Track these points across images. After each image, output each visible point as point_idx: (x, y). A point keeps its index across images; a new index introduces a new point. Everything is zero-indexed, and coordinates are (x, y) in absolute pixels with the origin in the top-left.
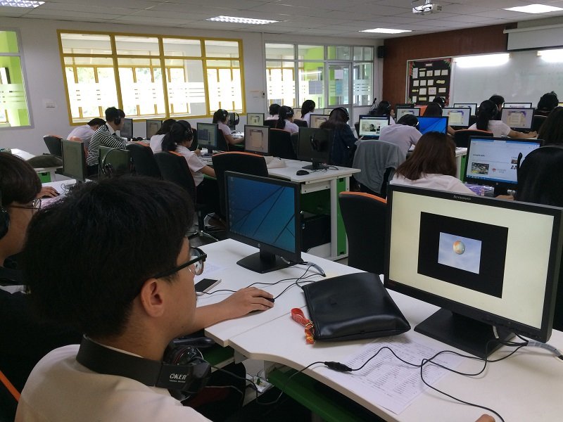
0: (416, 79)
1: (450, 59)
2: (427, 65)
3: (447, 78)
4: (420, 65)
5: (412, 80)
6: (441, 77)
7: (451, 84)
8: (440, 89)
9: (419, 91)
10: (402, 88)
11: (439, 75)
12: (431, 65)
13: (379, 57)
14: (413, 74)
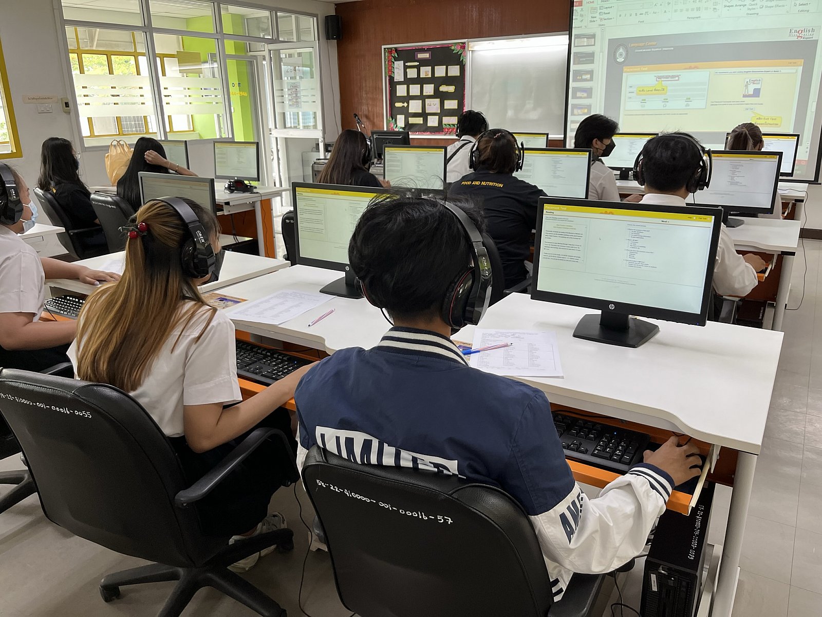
0: (400, 83)
1: (463, 46)
2: (421, 56)
3: (459, 82)
4: (407, 56)
5: (393, 84)
6: (447, 80)
7: (466, 93)
8: (446, 102)
9: (408, 106)
10: (377, 100)
11: (445, 75)
12: (428, 56)
13: (328, 37)
14: (396, 71)
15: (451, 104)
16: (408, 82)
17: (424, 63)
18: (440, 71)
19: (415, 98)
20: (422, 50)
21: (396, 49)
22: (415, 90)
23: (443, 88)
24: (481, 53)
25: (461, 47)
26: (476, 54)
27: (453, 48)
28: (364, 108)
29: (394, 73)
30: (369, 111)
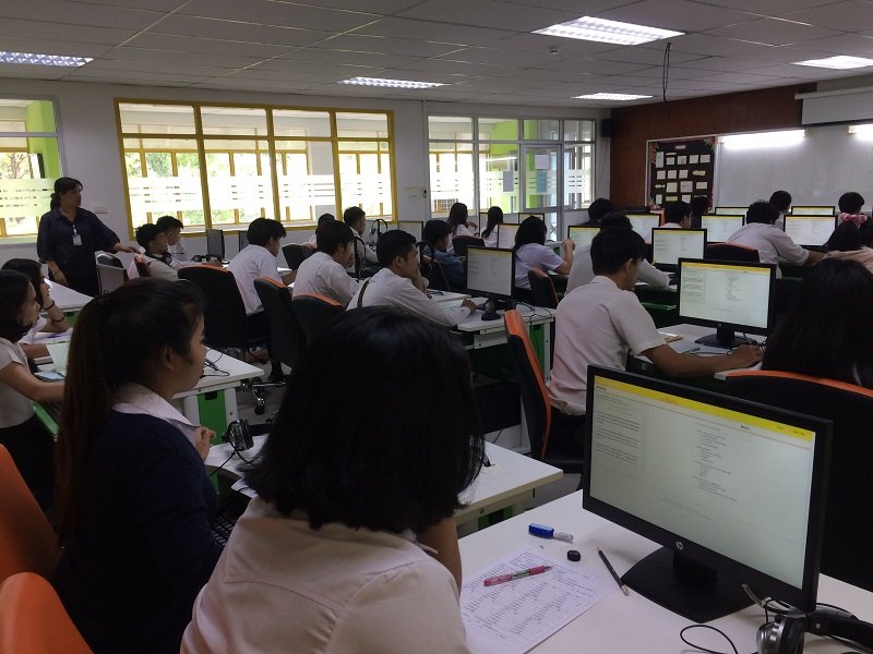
0: (660, 169)
1: (714, 139)
2: (678, 147)
3: (709, 167)
4: (666, 148)
5: (655, 170)
6: (699, 166)
7: (714, 176)
8: (698, 184)
9: (666, 187)
10: (640, 183)
11: (697, 163)
12: (685, 148)
13: (604, 135)
14: (657, 160)
15: (702, 186)
16: (667, 168)
17: (681, 153)
18: (694, 159)
19: (672, 181)
20: (680, 143)
21: (658, 143)
22: (672, 174)
23: (696, 173)
24: (728, 145)
25: (711, 140)
26: (723, 145)
27: (705, 141)
29: (655, 161)
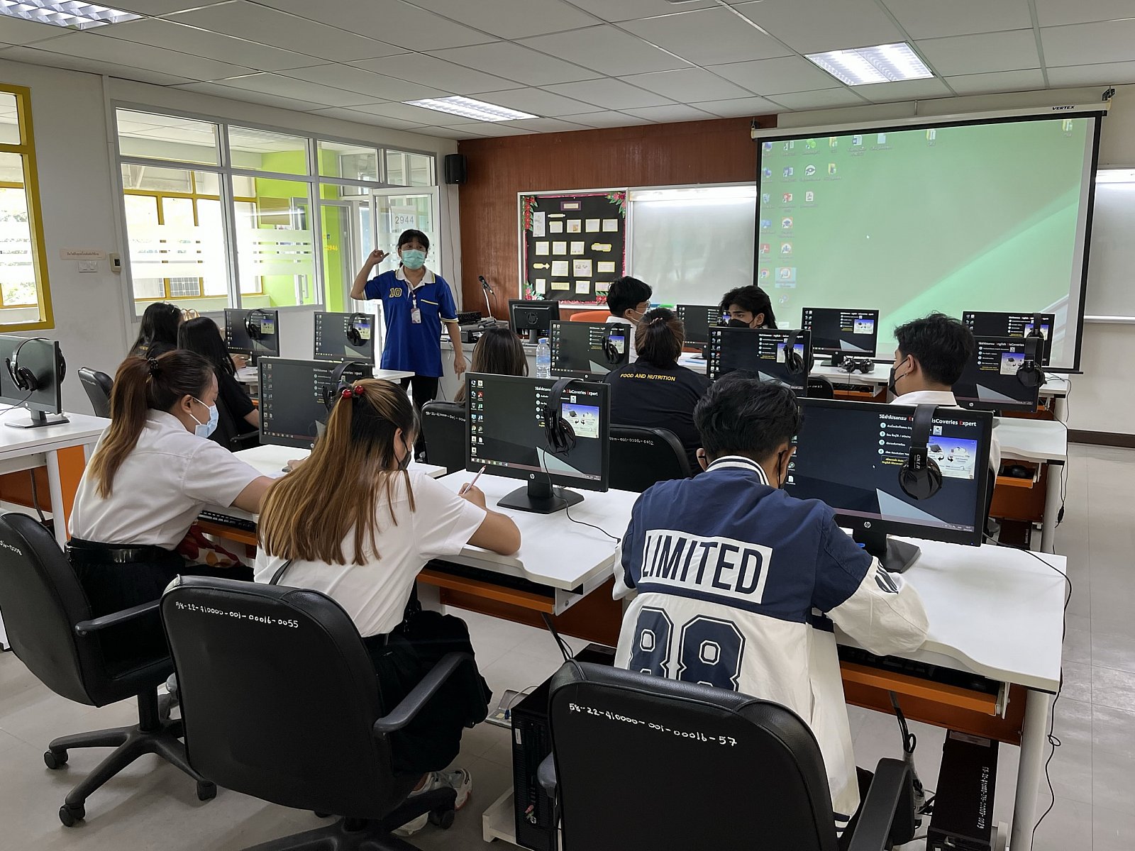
0: (541, 239)
1: (623, 196)
2: (567, 206)
3: (617, 239)
4: (550, 206)
5: (531, 240)
6: (602, 237)
7: (626, 253)
8: (601, 265)
9: (550, 268)
10: (510, 259)
11: (598, 231)
12: (577, 207)
13: (449, 180)
14: (535, 224)
15: (606, 267)
16: (551, 238)
17: (571, 215)
18: (593, 226)
19: (559, 258)
20: (569, 199)
21: (536, 198)
22: (560, 248)
23: (597, 247)
24: (646, 204)
25: (620, 197)
26: (637, 205)
27: (609, 197)
28: (493, 269)
29: (532, 226)
30: (498, 272)
